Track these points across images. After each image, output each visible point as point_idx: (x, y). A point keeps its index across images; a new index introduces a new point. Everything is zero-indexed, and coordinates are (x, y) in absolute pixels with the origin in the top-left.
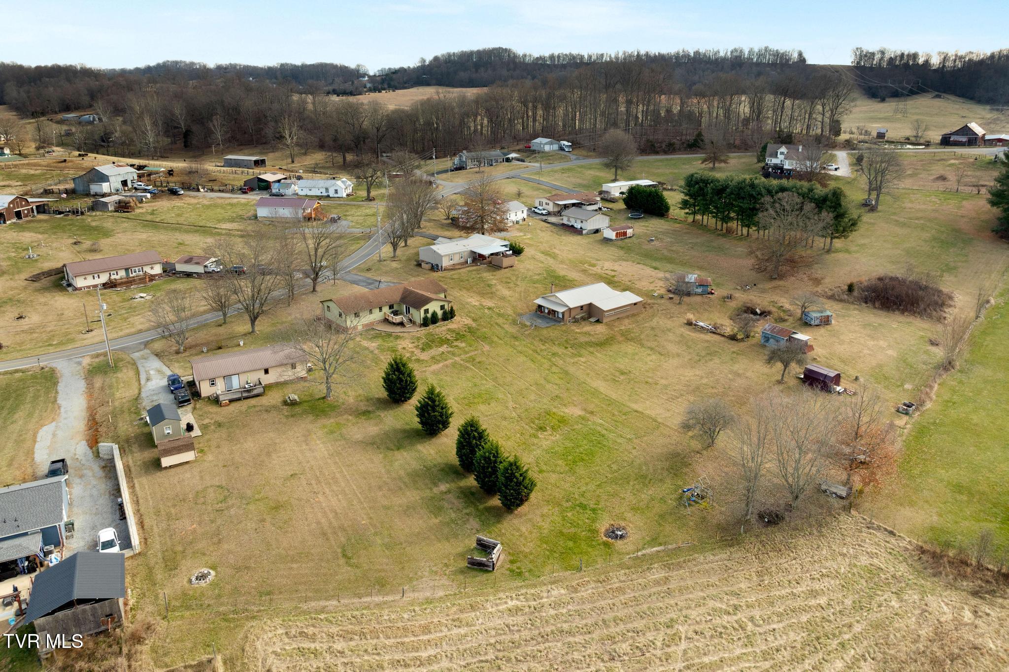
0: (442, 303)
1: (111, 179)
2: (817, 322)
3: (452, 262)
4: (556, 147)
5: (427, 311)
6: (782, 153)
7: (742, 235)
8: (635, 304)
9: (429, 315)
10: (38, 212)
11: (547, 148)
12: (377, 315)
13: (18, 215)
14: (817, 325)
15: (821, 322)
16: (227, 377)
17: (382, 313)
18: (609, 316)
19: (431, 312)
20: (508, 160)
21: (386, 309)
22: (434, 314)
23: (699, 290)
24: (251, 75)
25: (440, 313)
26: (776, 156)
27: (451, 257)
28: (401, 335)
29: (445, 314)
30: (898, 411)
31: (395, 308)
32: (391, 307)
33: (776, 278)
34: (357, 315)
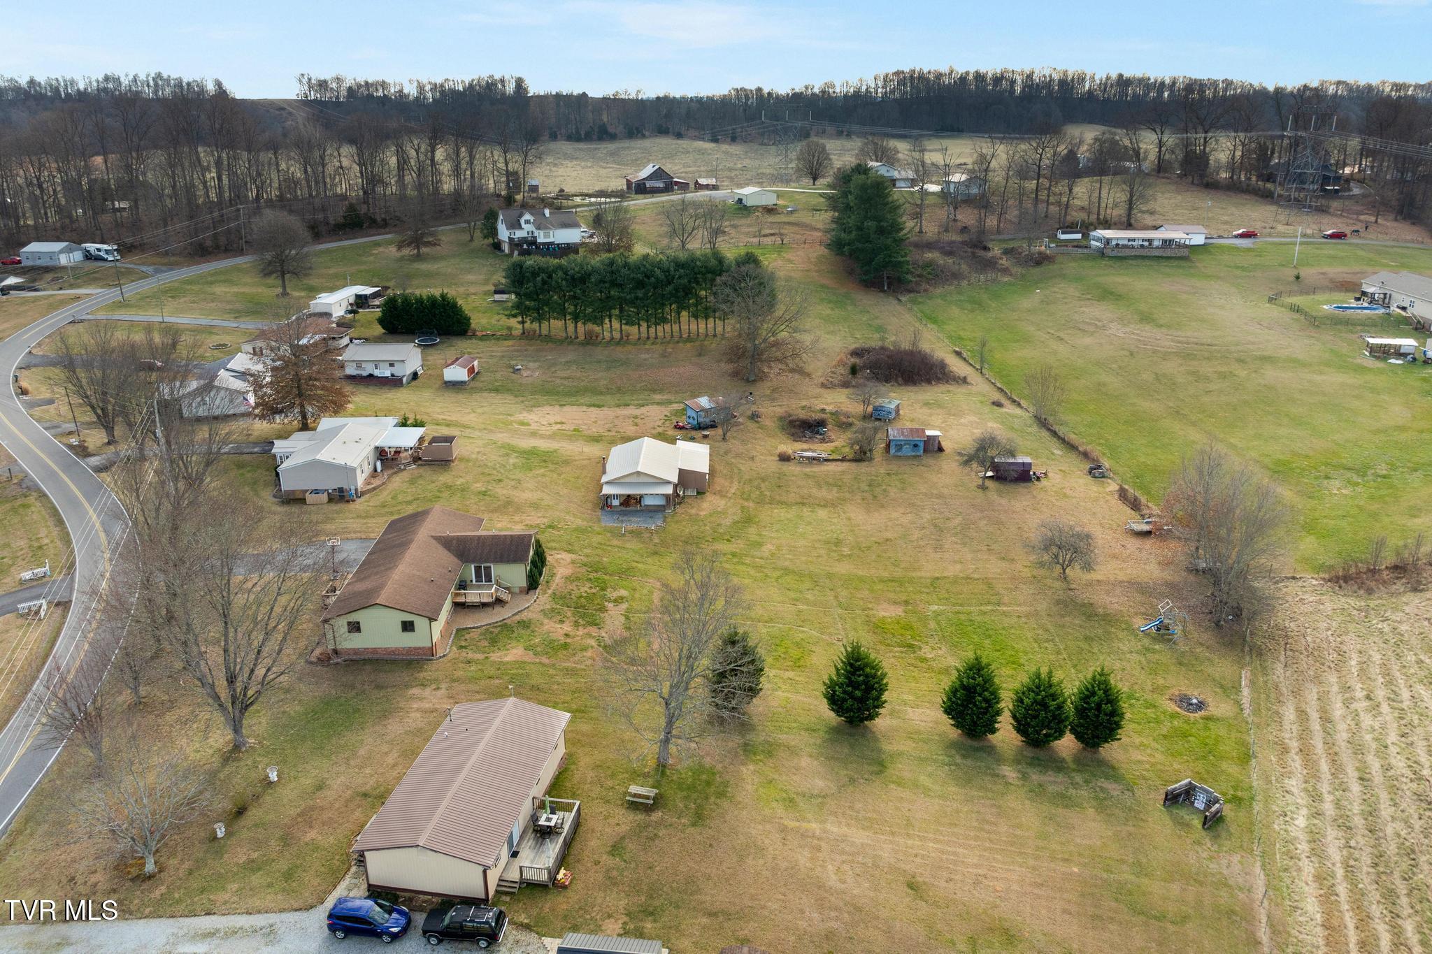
4: (77, 256)
6: (527, 222)
7: (612, 338)
11: (64, 260)
14: (893, 419)
26: (520, 227)
27: (361, 467)
33: (755, 381)
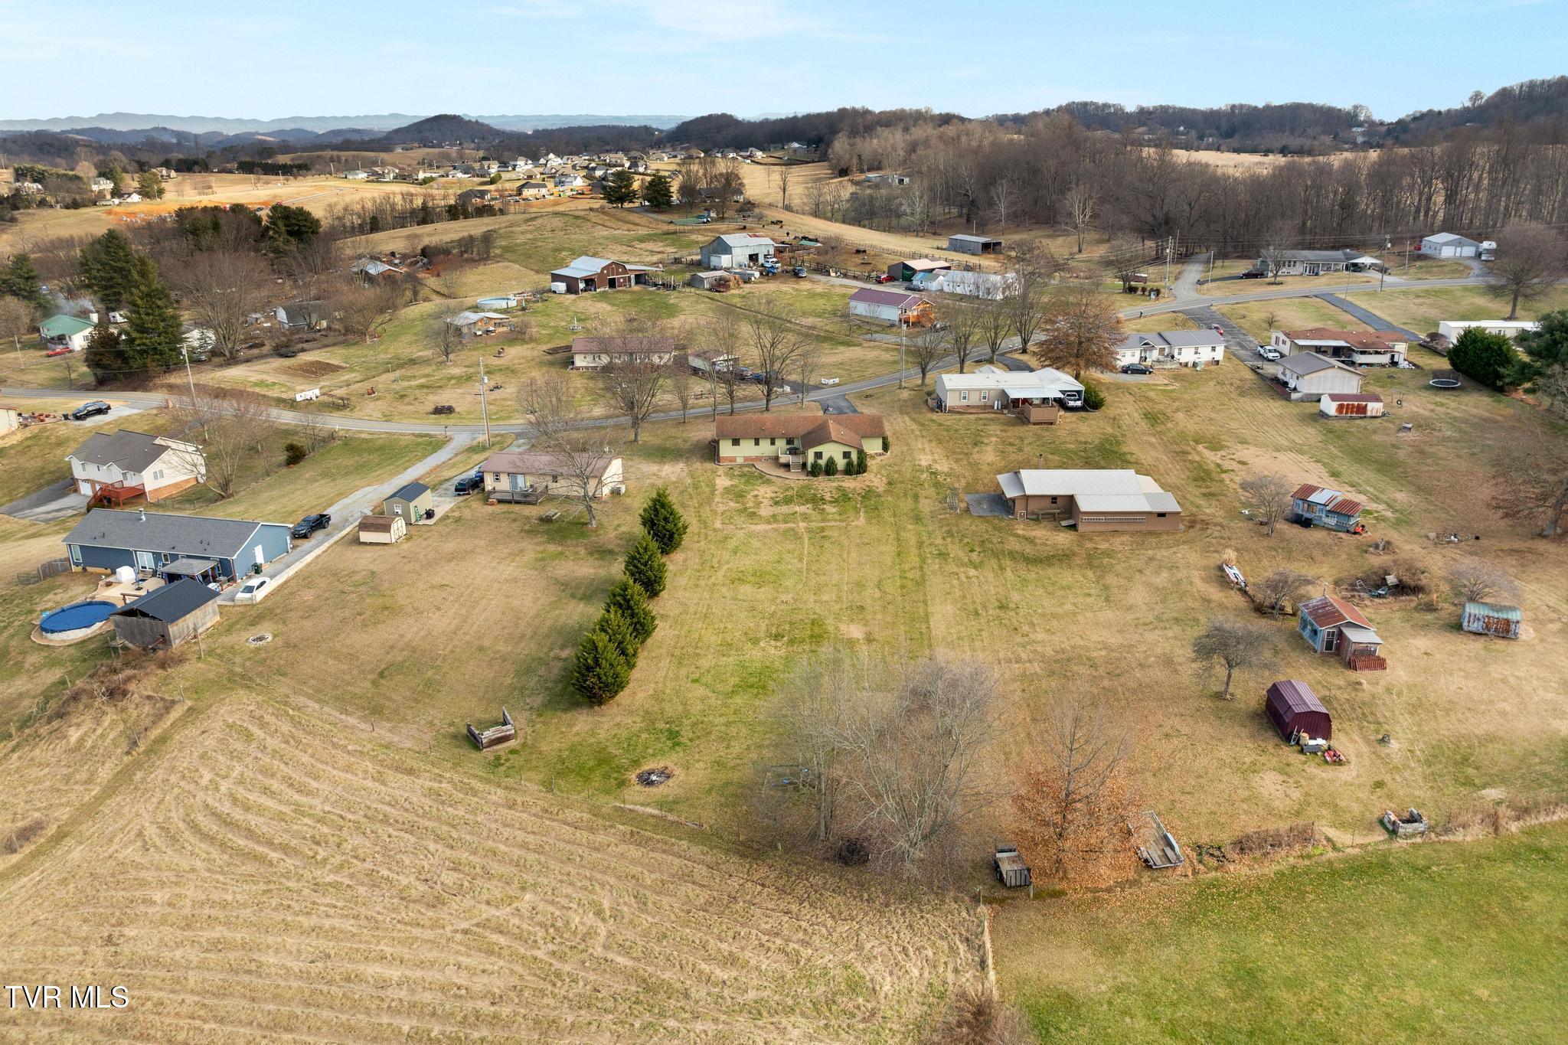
0: (847, 449)
1: (734, 251)
2: (1476, 626)
3: (964, 403)
5: (818, 455)
8: (1162, 515)
9: (822, 462)
10: (637, 283)
12: (765, 448)
13: (612, 283)
14: (1475, 634)
15: (1488, 627)
16: (512, 475)
17: (773, 448)
18: (1089, 522)
19: (825, 457)
20: (1357, 268)
21: (781, 444)
22: (831, 462)
23: (1332, 521)
24: (1183, 122)
25: (841, 463)
27: (964, 394)
28: (774, 479)
29: (849, 464)
30: (1381, 822)
31: (797, 444)
32: (790, 441)
34: (736, 442)
